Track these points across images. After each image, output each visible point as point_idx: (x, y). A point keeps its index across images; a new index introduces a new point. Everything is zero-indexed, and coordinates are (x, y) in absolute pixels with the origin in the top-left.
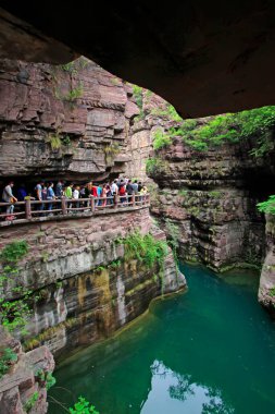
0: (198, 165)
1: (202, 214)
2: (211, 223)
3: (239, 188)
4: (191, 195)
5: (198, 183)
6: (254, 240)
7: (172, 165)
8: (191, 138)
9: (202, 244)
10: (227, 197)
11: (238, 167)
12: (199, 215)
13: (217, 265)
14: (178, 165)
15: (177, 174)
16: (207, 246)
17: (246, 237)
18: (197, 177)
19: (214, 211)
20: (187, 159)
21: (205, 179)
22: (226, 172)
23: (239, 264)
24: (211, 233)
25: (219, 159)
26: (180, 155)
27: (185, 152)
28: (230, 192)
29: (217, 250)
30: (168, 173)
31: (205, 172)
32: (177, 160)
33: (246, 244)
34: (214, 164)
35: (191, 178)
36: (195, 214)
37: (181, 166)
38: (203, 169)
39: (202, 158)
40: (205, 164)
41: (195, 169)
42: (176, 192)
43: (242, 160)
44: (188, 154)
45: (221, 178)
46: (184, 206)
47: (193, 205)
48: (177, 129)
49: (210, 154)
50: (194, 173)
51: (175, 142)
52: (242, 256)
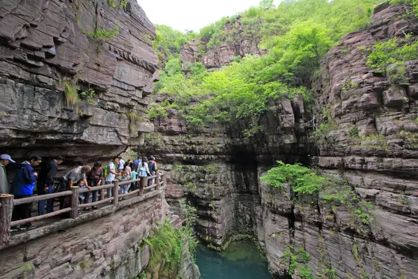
0: (194, 140)
1: (201, 190)
2: (211, 198)
3: (227, 163)
4: (186, 170)
5: (192, 158)
6: (243, 210)
7: (166, 138)
8: (186, 113)
9: (201, 222)
10: (221, 172)
11: (229, 144)
12: (196, 191)
13: (219, 242)
14: (173, 138)
15: (172, 147)
16: (207, 224)
17: (236, 208)
18: (193, 152)
19: (212, 186)
20: (182, 133)
21: (200, 153)
22: (220, 148)
23: (235, 237)
24: (211, 209)
25: (213, 136)
26: (175, 128)
27: (181, 126)
28: (223, 167)
29: (218, 226)
30: (162, 147)
31: (201, 147)
32: (171, 133)
33: (237, 216)
34: (209, 140)
35: (186, 152)
36: (193, 190)
37: (176, 139)
38: (199, 144)
39: (197, 133)
40: (201, 139)
41: (191, 143)
42: (169, 167)
43: (232, 138)
44: (184, 128)
45: (216, 153)
46: (179, 183)
47: (189, 180)
48: (171, 102)
49: (205, 130)
50: (189, 148)
51: (171, 115)
52: (236, 228)
